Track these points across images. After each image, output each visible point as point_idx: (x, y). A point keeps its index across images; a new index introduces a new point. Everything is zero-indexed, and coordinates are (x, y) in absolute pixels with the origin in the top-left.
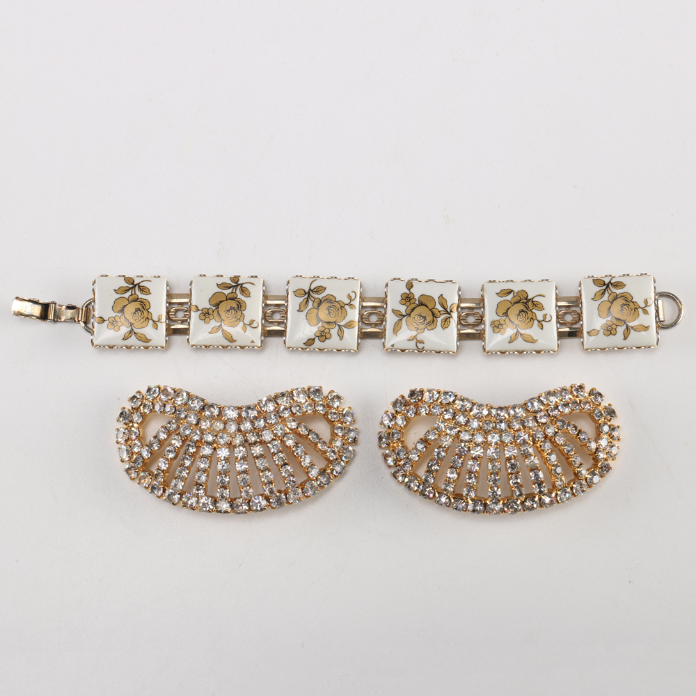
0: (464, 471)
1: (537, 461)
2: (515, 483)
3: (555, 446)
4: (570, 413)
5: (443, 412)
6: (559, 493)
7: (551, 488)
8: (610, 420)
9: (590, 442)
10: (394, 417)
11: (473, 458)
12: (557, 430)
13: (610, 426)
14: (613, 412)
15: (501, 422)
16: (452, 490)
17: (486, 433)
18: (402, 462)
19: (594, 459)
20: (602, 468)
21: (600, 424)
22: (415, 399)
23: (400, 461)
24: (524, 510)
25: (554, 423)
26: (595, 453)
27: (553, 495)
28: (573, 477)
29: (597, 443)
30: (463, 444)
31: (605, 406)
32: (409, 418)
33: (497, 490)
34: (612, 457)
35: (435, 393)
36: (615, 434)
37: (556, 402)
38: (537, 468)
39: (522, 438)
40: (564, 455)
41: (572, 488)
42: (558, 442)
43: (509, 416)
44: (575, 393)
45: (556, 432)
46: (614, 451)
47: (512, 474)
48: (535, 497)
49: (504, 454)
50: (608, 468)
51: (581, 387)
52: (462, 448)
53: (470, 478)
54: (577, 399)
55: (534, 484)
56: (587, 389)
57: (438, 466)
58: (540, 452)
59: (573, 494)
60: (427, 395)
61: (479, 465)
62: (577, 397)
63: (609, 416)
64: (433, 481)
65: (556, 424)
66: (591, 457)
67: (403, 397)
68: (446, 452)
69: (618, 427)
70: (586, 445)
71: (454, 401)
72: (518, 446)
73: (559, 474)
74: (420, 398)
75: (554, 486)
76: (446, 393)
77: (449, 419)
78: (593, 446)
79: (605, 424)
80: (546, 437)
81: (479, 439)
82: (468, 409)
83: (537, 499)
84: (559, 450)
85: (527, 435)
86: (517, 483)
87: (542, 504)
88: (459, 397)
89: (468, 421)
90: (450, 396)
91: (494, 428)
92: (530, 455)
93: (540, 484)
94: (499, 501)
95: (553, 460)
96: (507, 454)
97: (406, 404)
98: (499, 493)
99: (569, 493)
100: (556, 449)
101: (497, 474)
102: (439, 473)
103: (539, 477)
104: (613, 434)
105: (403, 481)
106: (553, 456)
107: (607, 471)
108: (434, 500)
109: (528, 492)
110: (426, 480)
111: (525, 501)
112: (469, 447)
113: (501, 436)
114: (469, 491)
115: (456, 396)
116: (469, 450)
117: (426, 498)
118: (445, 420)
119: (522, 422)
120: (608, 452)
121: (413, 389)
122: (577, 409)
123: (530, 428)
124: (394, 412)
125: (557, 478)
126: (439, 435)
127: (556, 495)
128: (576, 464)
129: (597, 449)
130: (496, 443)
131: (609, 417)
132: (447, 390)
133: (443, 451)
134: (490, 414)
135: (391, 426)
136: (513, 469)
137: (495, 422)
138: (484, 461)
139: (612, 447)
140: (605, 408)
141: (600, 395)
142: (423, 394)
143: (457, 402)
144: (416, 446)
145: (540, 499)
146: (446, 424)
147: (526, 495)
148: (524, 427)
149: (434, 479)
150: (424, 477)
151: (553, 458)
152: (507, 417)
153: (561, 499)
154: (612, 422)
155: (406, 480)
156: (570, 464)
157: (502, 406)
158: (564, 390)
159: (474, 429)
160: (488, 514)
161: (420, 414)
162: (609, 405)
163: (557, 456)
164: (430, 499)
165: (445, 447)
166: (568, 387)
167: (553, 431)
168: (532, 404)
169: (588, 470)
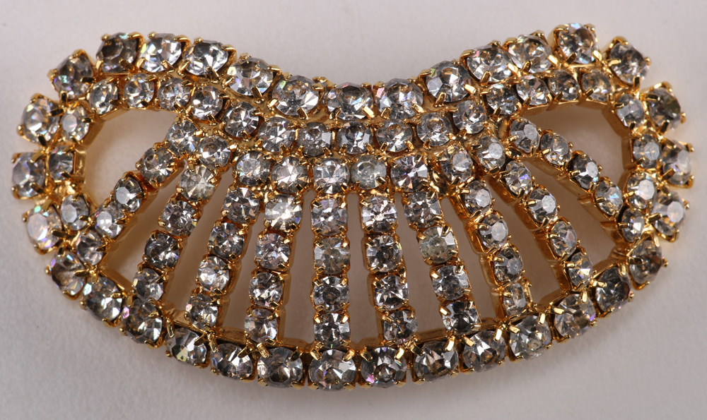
0: (246, 264)
1: (450, 240)
2: (390, 301)
3: (506, 200)
4: (551, 105)
5: (190, 99)
6: (515, 329)
7: (493, 315)
8: (663, 129)
9: (605, 189)
10: (57, 112)
11: (271, 230)
12: (509, 153)
13: (663, 146)
14: (675, 105)
15: (354, 128)
16: (214, 319)
17: (310, 157)
18: (77, 240)
19: (615, 236)
20: (637, 261)
21: (635, 139)
22: (115, 61)
23: (71, 237)
24: (416, 379)
25: (502, 134)
26: (619, 219)
27: (499, 335)
28: (556, 286)
29: (624, 189)
30: (244, 191)
31: (653, 90)
32: (97, 116)
33: (340, 318)
34: (666, 230)
35: (174, 46)
36: (680, 167)
37: (512, 74)
38: (453, 259)
39: (411, 175)
40: (529, 225)
41: (551, 318)
42: (513, 188)
43: (377, 113)
44: (567, 52)
45: (508, 160)
46: (673, 214)
47: (380, 275)
48: (446, 341)
49: (361, 218)
50: (654, 263)
51: (584, 34)
52: (244, 201)
53: (264, 286)
54: (572, 67)
55: (444, 305)
56: (603, 41)
57: (175, 249)
58: (461, 215)
59: (555, 334)
60: (148, 51)
61: (288, 249)
62: (571, 60)
63: (660, 117)
64: (160, 291)
65: (508, 135)
66: (609, 229)
67: (83, 56)
68: (198, 210)
69: (687, 148)
70: (592, 197)
71: (223, 69)
72: (401, 197)
73: (513, 277)
74: (130, 60)
75: (502, 313)
76: (202, 47)
77: (207, 119)
78: (614, 198)
79: (650, 137)
80: (478, 171)
81: (290, 175)
82: (261, 90)
83: (450, 346)
84: (518, 209)
85: (423, 168)
86: (395, 300)
87: (464, 360)
88: (237, 56)
89: (261, 124)
90: (214, 54)
91: (334, 145)
92: (433, 222)
93: (460, 305)
94: (346, 351)
95: (496, 237)
96: (368, 219)
97: (92, 76)
98: (344, 328)
99: (542, 329)
100: (509, 209)
101: (340, 274)
102: (178, 270)
103: (457, 286)
104: (673, 166)
105: (80, 293)
106: (497, 225)
107: (654, 271)
108: (164, 348)
109: (428, 328)
110: (142, 290)
111: (418, 351)
112: (261, 199)
113: (351, 168)
114: (259, 324)
115: (230, 54)
116: (262, 207)
117: (141, 341)
118: (197, 121)
119: (413, 130)
120: (658, 217)
121: (112, 33)
122: (571, 97)
123: (435, 145)
124: (56, 97)
125: (509, 289)
126: (180, 165)
127: (507, 335)
128: (562, 248)
129: (624, 208)
130: (337, 189)
131: (661, 121)
132: (206, 37)
133: (189, 208)
134: (322, 104)
135: (48, 138)
136: (382, 260)
137: (336, 130)
138: (303, 238)
139: (667, 202)
140: (652, 95)
141: (638, 56)
142: (138, 49)
143: (232, 71)
144: (114, 194)
145: (461, 347)
146: (198, 133)
147: (420, 334)
148: (418, 143)
149: (164, 288)
150: (135, 283)
151: (499, 231)
152: (371, 114)
153: (519, 347)
154: (669, 134)
155: (88, 289)
156: (546, 249)
157: (358, 82)
158: (535, 41)
159: (275, 146)
160: (313, 387)
161: (127, 105)
162: (664, 86)
163: (510, 227)
164: (154, 343)
165: (194, 199)
166: (548, 33)
167: (498, 156)
168: (445, 79)
169: (596, 267)
